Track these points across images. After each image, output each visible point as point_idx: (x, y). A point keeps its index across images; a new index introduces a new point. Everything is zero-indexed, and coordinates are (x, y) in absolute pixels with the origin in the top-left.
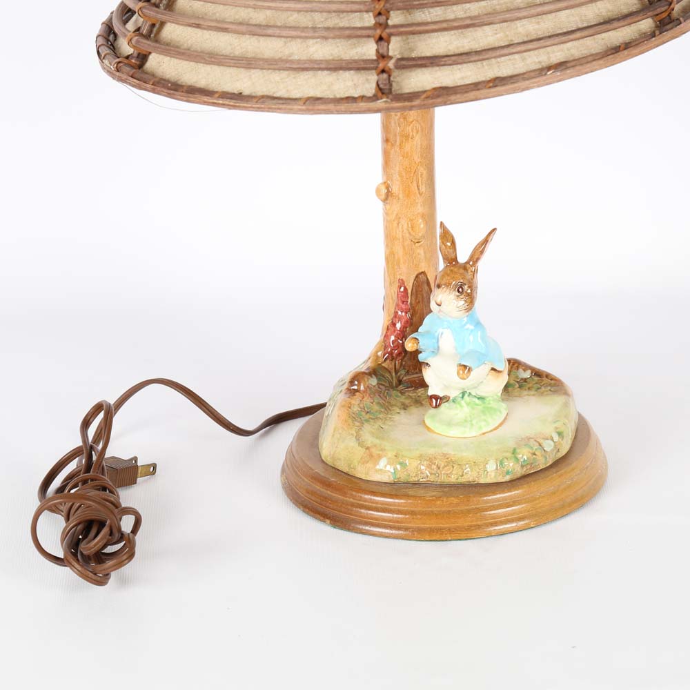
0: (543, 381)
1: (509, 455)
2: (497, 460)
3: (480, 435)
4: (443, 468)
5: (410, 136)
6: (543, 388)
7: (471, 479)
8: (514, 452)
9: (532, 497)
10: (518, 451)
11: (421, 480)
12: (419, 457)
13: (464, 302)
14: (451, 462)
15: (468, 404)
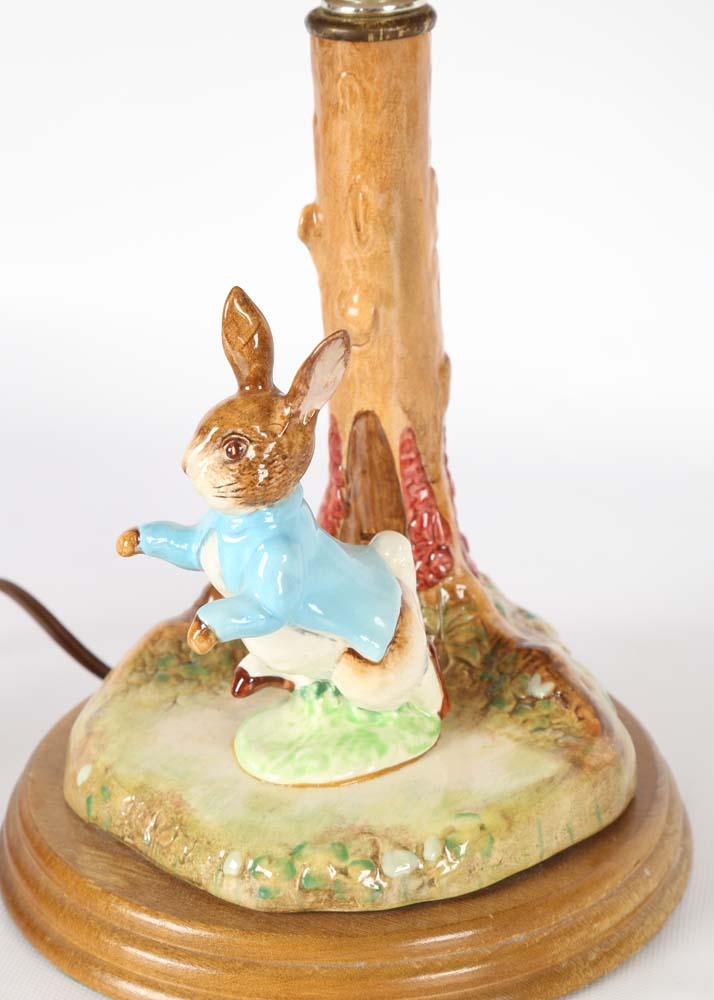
0: (563, 713)
1: (280, 853)
2: (249, 855)
3: (294, 786)
4: (162, 830)
5: (340, 108)
6: (550, 730)
7: (194, 877)
8: (295, 853)
9: (297, 969)
10: (306, 851)
11: (126, 839)
12: (136, 789)
13: (233, 479)
14: (179, 823)
15: (327, 710)
